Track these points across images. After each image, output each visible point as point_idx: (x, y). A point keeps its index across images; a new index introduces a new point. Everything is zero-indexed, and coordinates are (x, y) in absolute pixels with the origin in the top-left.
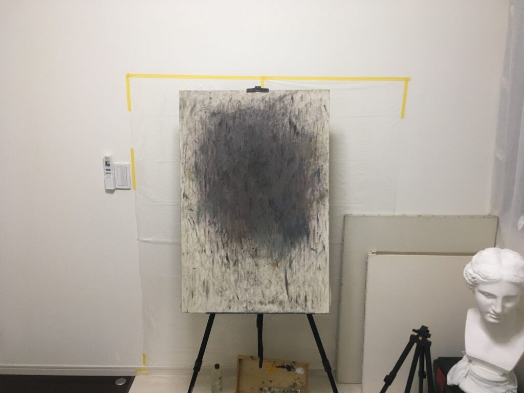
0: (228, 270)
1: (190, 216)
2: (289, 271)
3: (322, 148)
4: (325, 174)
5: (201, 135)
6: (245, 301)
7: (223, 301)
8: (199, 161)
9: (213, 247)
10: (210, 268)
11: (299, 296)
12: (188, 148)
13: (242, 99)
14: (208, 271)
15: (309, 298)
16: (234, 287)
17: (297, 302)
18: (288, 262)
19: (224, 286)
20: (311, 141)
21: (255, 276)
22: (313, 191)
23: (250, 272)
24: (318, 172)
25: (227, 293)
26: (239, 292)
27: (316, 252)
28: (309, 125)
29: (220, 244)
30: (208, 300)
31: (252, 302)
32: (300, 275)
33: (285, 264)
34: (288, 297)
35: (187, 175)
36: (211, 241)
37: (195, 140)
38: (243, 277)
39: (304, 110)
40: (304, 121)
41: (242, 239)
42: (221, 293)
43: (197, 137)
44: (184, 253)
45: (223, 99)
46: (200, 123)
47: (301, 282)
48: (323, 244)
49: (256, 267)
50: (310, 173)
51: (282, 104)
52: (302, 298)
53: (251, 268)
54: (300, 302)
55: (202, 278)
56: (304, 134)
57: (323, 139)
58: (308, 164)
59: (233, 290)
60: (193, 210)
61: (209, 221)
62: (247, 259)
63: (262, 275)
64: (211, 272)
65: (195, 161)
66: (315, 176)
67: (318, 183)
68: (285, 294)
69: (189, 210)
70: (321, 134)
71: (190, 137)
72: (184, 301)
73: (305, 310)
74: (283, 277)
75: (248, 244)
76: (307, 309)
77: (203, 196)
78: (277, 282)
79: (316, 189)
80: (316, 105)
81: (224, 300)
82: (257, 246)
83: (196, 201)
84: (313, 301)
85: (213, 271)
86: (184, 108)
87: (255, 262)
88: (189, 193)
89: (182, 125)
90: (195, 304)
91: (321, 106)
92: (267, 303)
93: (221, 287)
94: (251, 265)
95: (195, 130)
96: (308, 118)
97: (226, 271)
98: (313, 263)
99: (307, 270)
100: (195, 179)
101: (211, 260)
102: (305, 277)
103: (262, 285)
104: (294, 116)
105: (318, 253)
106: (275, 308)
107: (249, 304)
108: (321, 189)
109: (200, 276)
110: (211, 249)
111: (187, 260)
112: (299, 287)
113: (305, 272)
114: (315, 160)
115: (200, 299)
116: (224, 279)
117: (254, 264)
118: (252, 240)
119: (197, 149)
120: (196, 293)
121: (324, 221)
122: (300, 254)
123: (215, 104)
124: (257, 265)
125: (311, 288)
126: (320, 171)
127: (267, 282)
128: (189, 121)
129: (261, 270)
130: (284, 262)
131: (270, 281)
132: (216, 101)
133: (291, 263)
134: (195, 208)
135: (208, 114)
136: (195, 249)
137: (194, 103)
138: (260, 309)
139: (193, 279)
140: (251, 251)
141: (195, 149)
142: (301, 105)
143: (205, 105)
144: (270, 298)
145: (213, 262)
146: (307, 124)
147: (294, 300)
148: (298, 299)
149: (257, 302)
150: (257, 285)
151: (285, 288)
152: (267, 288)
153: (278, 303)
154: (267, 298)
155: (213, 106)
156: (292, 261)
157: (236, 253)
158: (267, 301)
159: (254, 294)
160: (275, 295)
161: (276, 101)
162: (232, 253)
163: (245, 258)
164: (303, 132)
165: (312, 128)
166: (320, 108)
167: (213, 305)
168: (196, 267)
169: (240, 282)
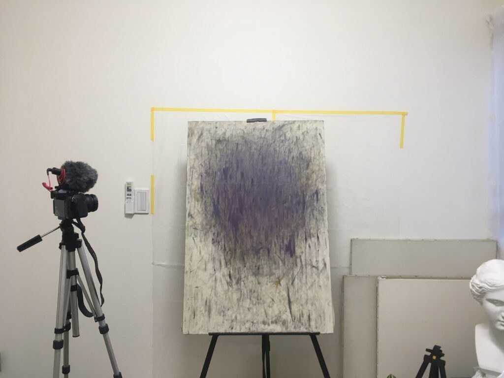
0: (231, 289)
1: (194, 234)
2: (291, 289)
3: (319, 170)
4: (323, 194)
5: (207, 160)
6: (247, 321)
7: (225, 322)
8: (205, 183)
9: (216, 265)
10: (213, 287)
11: (303, 315)
12: (194, 171)
13: (245, 128)
14: (210, 290)
15: (313, 317)
16: (237, 306)
17: (300, 321)
18: (290, 280)
19: (226, 305)
20: (308, 165)
21: (258, 295)
22: (313, 210)
23: (253, 291)
24: (317, 193)
25: (229, 313)
26: (242, 311)
27: (318, 270)
28: (306, 150)
29: (223, 262)
30: (209, 321)
31: (255, 321)
32: (302, 293)
33: (287, 282)
34: (291, 316)
35: (193, 196)
36: (214, 260)
37: (201, 164)
38: (246, 295)
39: (302, 138)
40: (302, 147)
41: (245, 257)
42: (224, 312)
43: (203, 161)
44: (187, 272)
45: (228, 128)
46: (206, 149)
47: (304, 301)
48: (324, 261)
49: (259, 286)
50: (309, 194)
51: (281, 132)
52: (306, 317)
53: (253, 286)
54: (303, 321)
55: (205, 297)
56: (302, 158)
57: (320, 162)
58: (307, 186)
59: (235, 310)
60: (197, 229)
61: (213, 239)
62: (249, 277)
63: (264, 294)
64: (214, 291)
65: (201, 184)
66: (314, 196)
67: (317, 203)
68: (288, 313)
69: (194, 229)
70: (318, 158)
71: (197, 161)
72: (185, 321)
73: (309, 330)
74: (286, 295)
75: (251, 262)
76: (311, 329)
77: (208, 215)
78: (280, 301)
79: (315, 209)
80: (312, 133)
81: (226, 320)
82: (259, 263)
83: (201, 220)
84: (316, 321)
85: (215, 290)
86: (192, 136)
87: (258, 280)
88: (194, 213)
89: (190, 150)
90: (197, 324)
91: (316, 134)
92: (270, 323)
93: (224, 307)
94: (254, 282)
95: (201, 155)
96: (305, 144)
97: (228, 289)
98: (315, 281)
99: (309, 288)
100: (200, 200)
101: (214, 278)
102: (307, 295)
103: (266, 305)
104: (292, 143)
105: (320, 270)
106: (278, 329)
107: (252, 324)
108: (320, 209)
109: (202, 295)
110: (214, 267)
111: (190, 278)
112: (302, 305)
113: (307, 290)
114: (313, 182)
115: (202, 320)
116: (227, 297)
117: (257, 282)
118: (254, 258)
119: (203, 172)
120: (198, 313)
121: (324, 239)
122: (302, 272)
123: (220, 132)
124: (259, 283)
125: (314, 307)
126: (319, 192)
127: (269, 300)
128: (196, 147)
129: (263, 288)
130: (286, 279)
131: (273, 300)
132: (221, 130)
133: (293, 281)
134: (200, 227)
135: (214, 142)
136: (198, 268)
137: (202, 132)
138: (263, 329)
139: (195, 298)
140: (254, 269)
141: (201, 172)
142: (299, 134)
143: (211, 134)
144: (272, 318)
145: (216, 280)
146: (305, 150)
147: (297, 320)
148: (301, 318)
149: (260, 322)
150: (260, 305)
151: (287, 306)
152: (270, 307)
153: (281, 323)
154: (270, 318)
155: (218, 134)
156: (295, 279)
157: (238, 271)
158: (270, 321)
159: (257, 313)
160: (278, 314)
161: (276, 130)
162: (235, 271)
163: (248, 276)
164: (301, 157)
165: (309, 153)
166: (316, 136)
167: (215, 326)
168: (198, 286)
169: (243, 301)
